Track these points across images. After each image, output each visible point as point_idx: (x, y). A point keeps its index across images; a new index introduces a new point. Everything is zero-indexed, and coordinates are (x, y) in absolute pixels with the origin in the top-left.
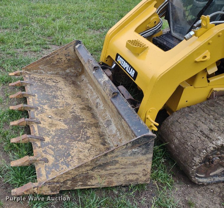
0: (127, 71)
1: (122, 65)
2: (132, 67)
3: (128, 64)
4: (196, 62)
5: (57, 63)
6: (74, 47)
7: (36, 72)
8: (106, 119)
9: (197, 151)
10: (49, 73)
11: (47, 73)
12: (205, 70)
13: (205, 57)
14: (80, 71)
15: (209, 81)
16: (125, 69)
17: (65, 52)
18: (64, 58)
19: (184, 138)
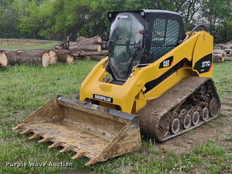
0: (105, 100)
1: (100, 99)
2: (107, 97)
3: (104, 96)
4: (138, 85)
5: (46, 114)
6: (57, 100)
7: (32, 123)
8: (100, 133)
9: (155, 122)
10: (41, 122)
11: (40, 122)
12: (142, 90)
13: (141, 82)
14: (62, 116)
15: (144, 96)
16: (103, 100)
17: (51, 104)
18: (51, 109)
19: (147, 120)
